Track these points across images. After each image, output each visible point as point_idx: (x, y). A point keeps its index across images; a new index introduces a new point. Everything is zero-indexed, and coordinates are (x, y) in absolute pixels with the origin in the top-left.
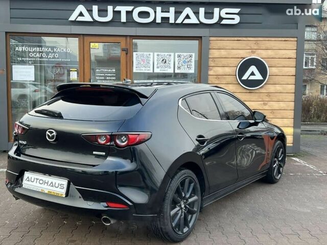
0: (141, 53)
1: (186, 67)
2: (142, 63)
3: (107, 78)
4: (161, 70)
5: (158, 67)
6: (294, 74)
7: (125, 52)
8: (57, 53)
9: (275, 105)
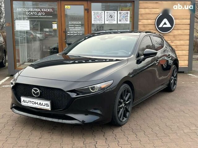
0: (97, 11)
1: (124, 20)
2: (98, 18)
3: (76, 28)
4: (109, 22)
5: (107, 20)
6: (189, 24)
7: (87, 11)
8: (44, 12)
9: (178, 43)
